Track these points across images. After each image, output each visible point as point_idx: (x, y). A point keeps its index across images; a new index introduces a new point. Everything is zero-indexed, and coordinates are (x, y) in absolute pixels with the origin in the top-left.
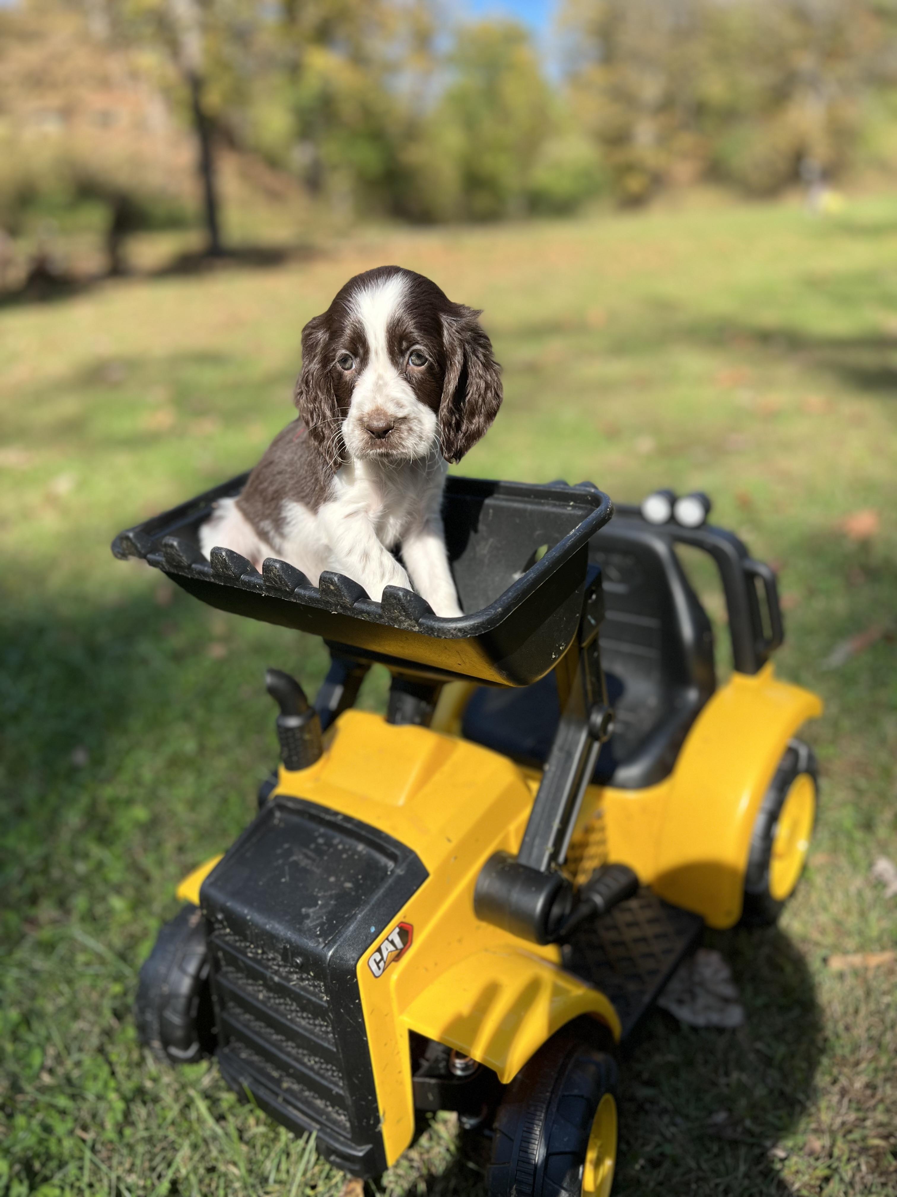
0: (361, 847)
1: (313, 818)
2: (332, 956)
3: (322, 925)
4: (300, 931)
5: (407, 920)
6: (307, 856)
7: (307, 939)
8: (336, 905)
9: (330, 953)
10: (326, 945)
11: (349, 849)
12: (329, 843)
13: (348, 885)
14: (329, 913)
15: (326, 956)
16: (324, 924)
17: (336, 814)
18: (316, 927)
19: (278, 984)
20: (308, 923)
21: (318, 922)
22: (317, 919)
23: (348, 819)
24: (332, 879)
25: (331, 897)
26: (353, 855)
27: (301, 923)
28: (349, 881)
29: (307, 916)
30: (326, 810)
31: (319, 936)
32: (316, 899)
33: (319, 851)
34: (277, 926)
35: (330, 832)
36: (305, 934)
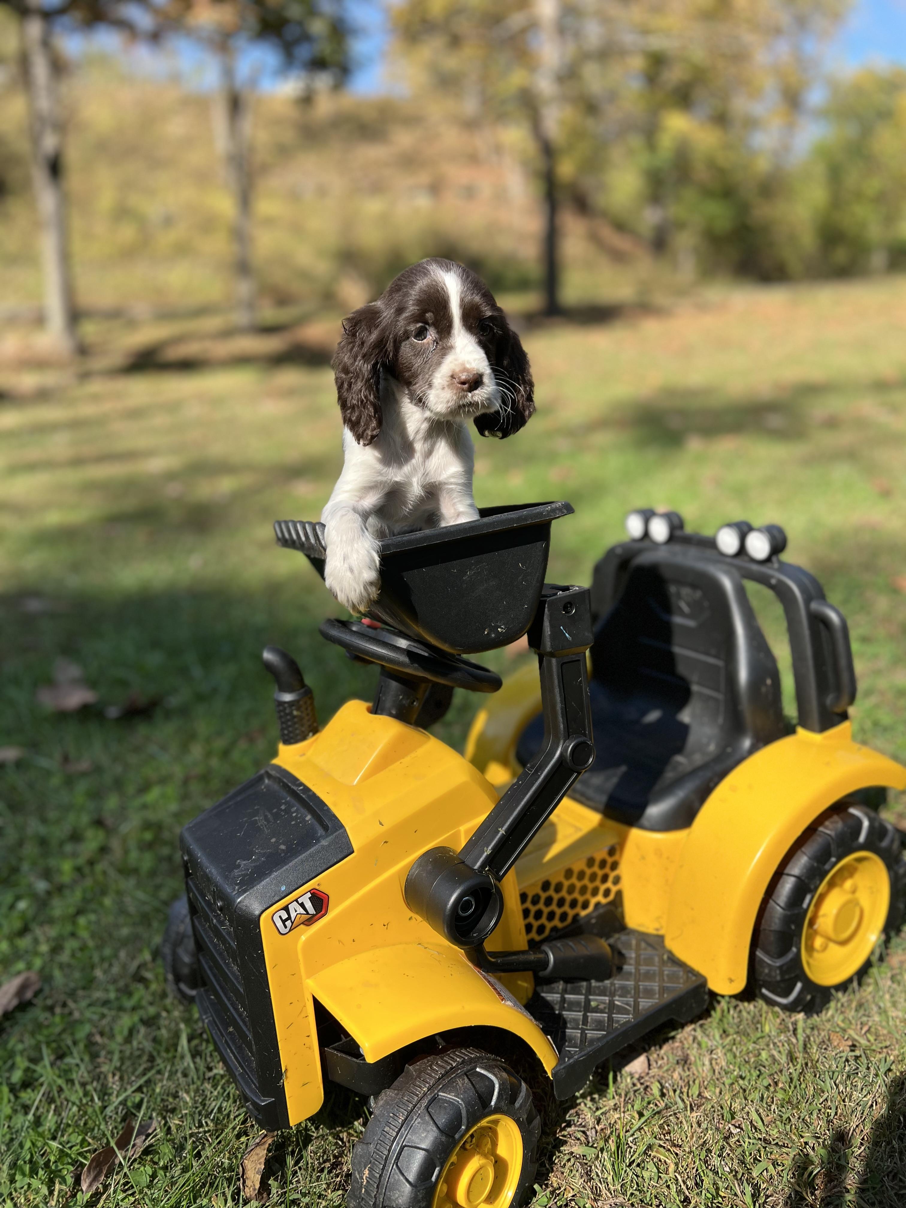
0: (309, 817)
1: (286, 786)
2: (239, 903)
3: (244, 875)
4: (226, 878)
5: (321, 888)
6: (266, 818)
7: (227, 884)
8: (264, 862)
9: (239, 900)
10: (238, 892)
11: (299, 818)
12: (288, 811)
13: (283, 847)
14: (255, 867)
15: (235, 902)
16: (247, 875)
17: (301, 784)
18: (239, 876)
19: (215, 926)
20: (236, 872)
21: (243, 873)
22: (243, 871)
23: (307, 790)
24: (273, 840)
25: (264, 855)
26: (300, 822)
27: (231, 871)
28: (284, 845)
29: (239, 866)
30: (295, 780)
31: (237, 884)
32: (253, 853)
33: (276, 816)
34: (213, 870)
35: (294, 802)
36: (228, 881)
